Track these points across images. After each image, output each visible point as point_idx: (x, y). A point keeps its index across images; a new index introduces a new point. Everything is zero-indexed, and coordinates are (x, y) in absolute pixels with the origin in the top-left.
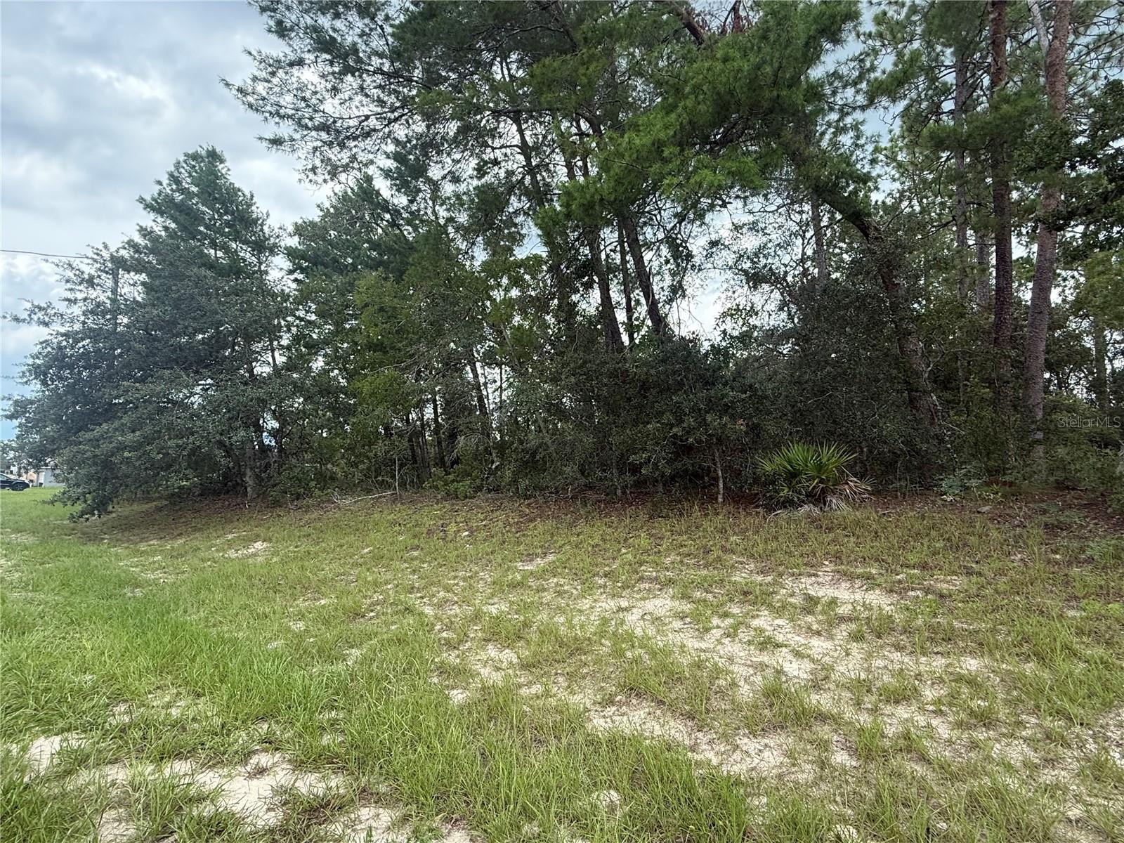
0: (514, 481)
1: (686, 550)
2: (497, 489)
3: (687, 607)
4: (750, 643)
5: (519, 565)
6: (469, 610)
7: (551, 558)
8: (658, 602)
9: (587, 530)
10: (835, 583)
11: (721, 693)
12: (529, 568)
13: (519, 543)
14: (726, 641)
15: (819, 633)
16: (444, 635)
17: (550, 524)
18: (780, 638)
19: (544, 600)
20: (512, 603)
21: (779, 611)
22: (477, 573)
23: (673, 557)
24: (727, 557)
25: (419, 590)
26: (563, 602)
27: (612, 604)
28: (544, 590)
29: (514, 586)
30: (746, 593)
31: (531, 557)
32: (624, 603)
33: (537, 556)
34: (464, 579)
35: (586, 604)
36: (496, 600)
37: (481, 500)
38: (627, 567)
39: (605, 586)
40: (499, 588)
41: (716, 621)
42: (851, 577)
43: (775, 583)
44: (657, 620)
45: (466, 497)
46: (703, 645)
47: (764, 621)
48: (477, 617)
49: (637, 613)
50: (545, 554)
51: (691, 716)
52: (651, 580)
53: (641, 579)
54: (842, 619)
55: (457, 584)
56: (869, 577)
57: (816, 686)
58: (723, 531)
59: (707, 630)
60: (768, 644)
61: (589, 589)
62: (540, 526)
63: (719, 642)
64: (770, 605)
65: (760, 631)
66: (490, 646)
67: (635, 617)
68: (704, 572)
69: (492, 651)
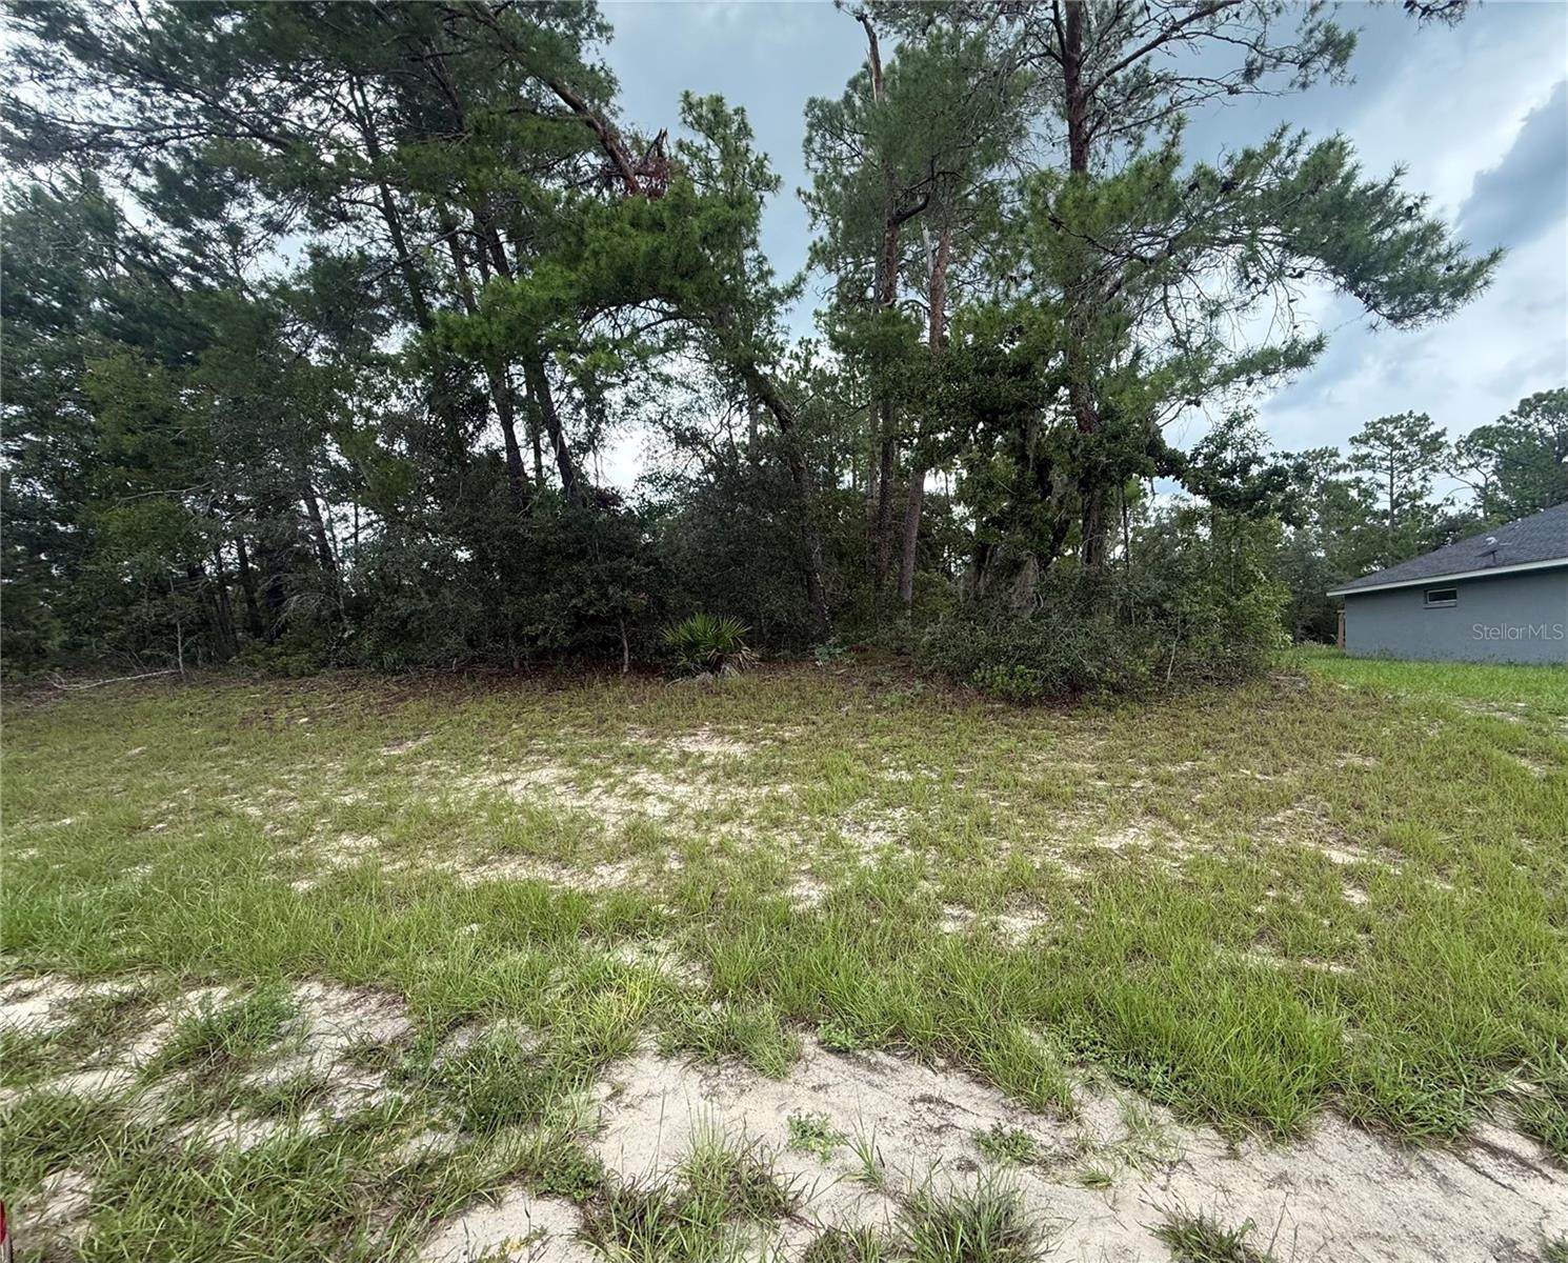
0: (377, 654)
1: (581, 721)
2: (352, 664)
3: (573, 773)
4: (624, 796)
5: (384, 751)
6: (314, 804)
7: (425, 740)
8: (544, 772)
9: (474, 707)
10: (709, 740)
11: (590, 838)
12: (396, 752)
13: (382, 727)
14: (603, 797)
15: (684, 781)
16: (279, 833)
17: (426, 703)
18: (650, 788)
19: (415, 784)
20: (373, 791)
21: (655, 768)
22: (322, 763)
23: (569, 729)
24: (621, 725)
25: (234, 791)
26: (437, 783)
27: (495, 779)
28: (415, 773)
29: (375, 773)
30: (630, 755)
31: (399, 741)
32: (508, 777)
33: (408, 739)
34: (305, 772)
35: (465, 781)
36: (351, 790)
37: (326, 677)
38: (516, 742)
39: (489, 762)
40: (353, 777)
41: (598, 782)
42: (722, 733)
43: (659, 743)
44: (540, 789)
45: (302, 675)
46: (582, 803)
47: (641, 777)
48: (325, 809)
49: (521, 784)
50: (419, 737)
51: (558, 859)
52: (540, 752)
53: (530, 752)
54: (705, 768)
55: (295, 779)
56: (737, 732)
57: (669, 820)
58: (620, 701)
59: (587, 790)
60: (639, 794)
61: (470, 766)
62: (412, 706)
63: (597, 799)
64: (649, 763)
65: (635, 785)
66: (344, 836)
67: (518, 788)
68: (596, 740)
69: (346, 840)
